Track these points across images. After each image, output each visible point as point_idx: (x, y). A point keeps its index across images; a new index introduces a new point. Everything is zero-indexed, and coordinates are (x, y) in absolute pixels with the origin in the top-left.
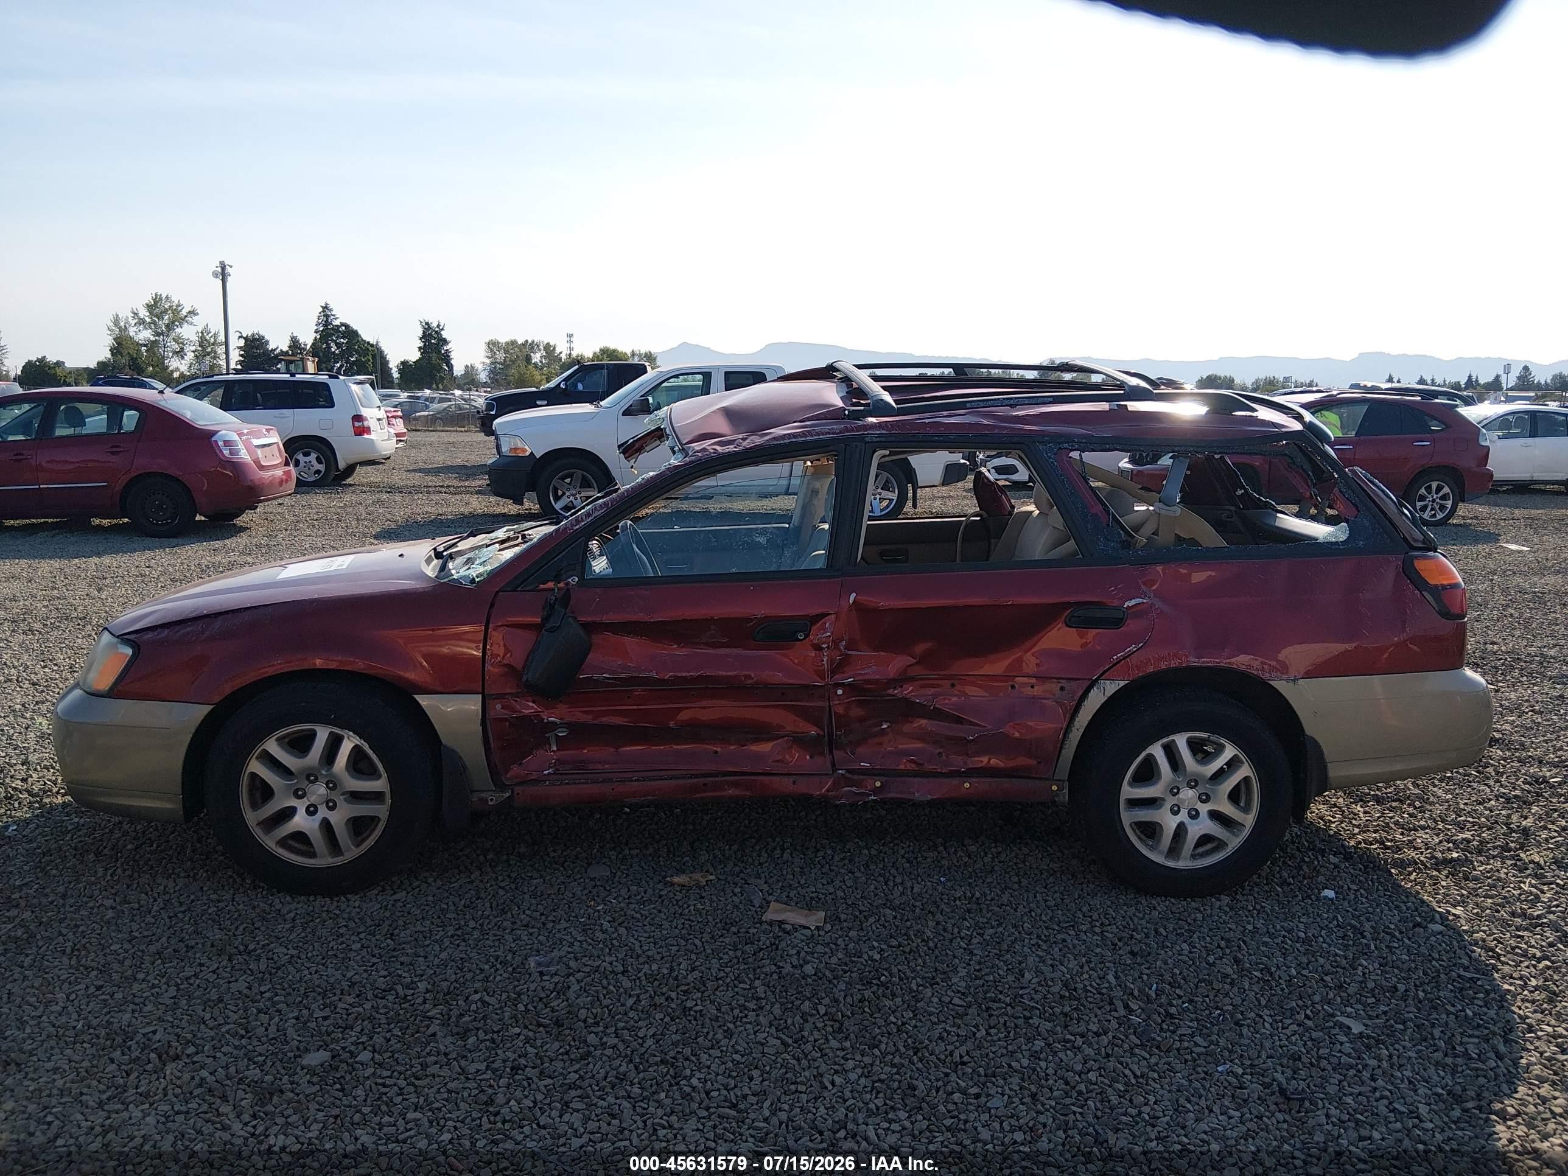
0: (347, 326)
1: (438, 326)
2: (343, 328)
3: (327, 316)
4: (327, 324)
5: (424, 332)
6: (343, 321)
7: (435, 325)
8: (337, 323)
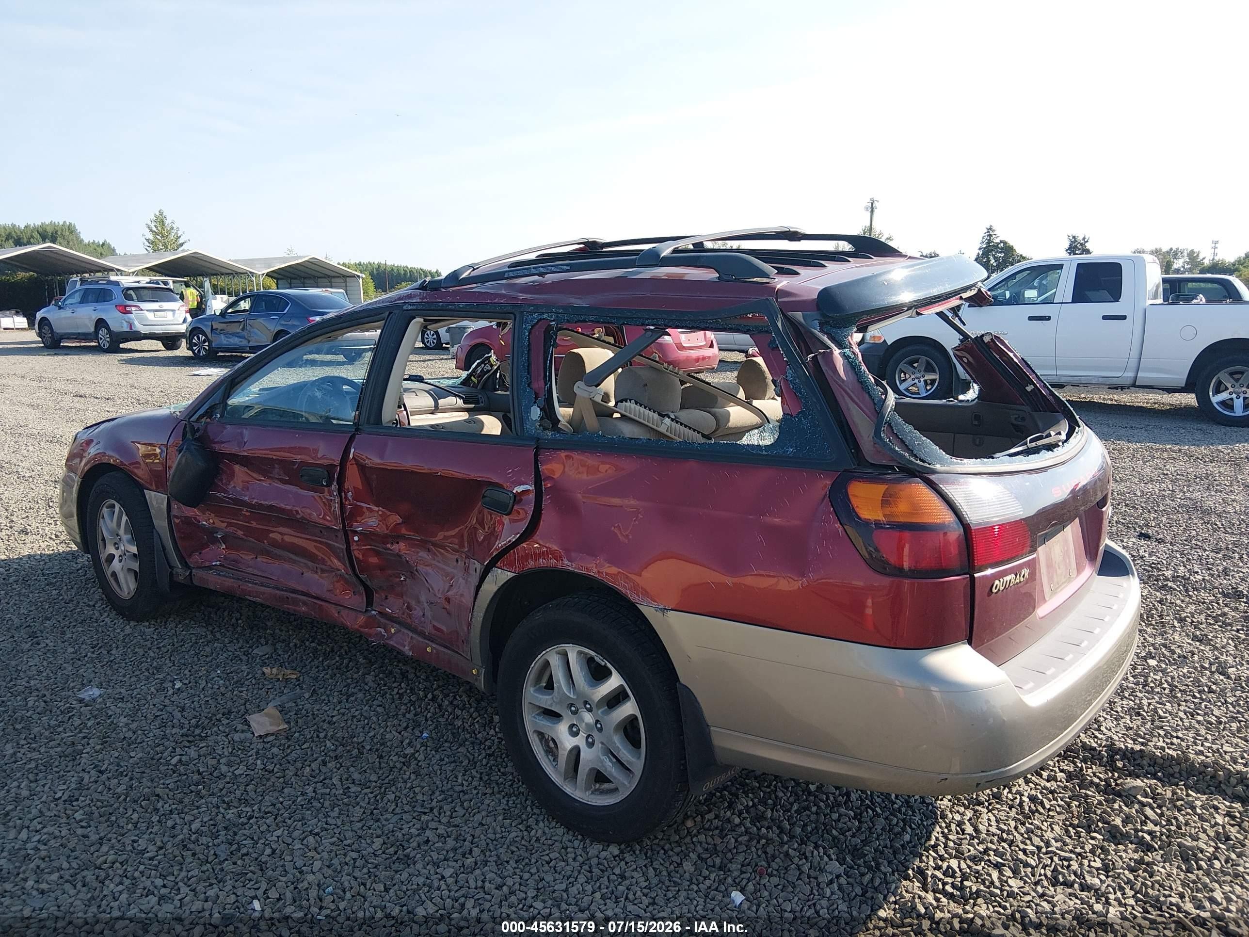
0: (1005, 243)
1: (1084, 239)
2: (1002, 245)
3: (990, 236)
4: (989, 242)
5: (1070, 245)
6: (1002, 239)
7: (1080, 238)
8: (997, 241)
